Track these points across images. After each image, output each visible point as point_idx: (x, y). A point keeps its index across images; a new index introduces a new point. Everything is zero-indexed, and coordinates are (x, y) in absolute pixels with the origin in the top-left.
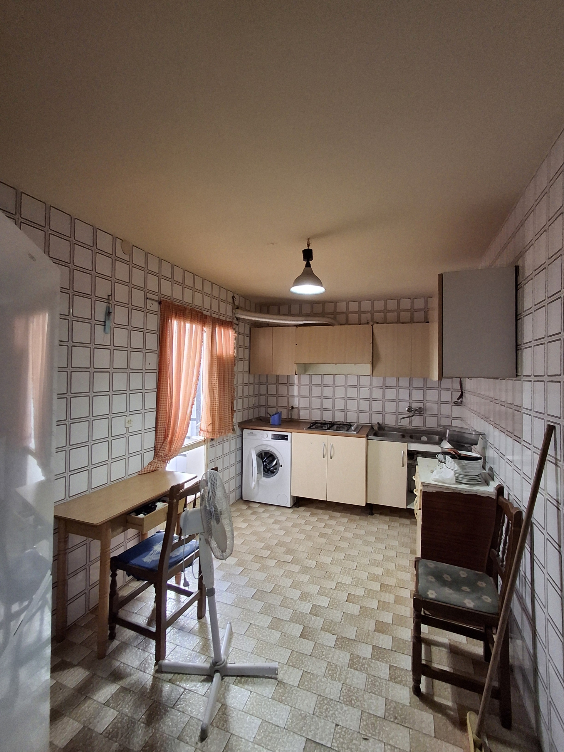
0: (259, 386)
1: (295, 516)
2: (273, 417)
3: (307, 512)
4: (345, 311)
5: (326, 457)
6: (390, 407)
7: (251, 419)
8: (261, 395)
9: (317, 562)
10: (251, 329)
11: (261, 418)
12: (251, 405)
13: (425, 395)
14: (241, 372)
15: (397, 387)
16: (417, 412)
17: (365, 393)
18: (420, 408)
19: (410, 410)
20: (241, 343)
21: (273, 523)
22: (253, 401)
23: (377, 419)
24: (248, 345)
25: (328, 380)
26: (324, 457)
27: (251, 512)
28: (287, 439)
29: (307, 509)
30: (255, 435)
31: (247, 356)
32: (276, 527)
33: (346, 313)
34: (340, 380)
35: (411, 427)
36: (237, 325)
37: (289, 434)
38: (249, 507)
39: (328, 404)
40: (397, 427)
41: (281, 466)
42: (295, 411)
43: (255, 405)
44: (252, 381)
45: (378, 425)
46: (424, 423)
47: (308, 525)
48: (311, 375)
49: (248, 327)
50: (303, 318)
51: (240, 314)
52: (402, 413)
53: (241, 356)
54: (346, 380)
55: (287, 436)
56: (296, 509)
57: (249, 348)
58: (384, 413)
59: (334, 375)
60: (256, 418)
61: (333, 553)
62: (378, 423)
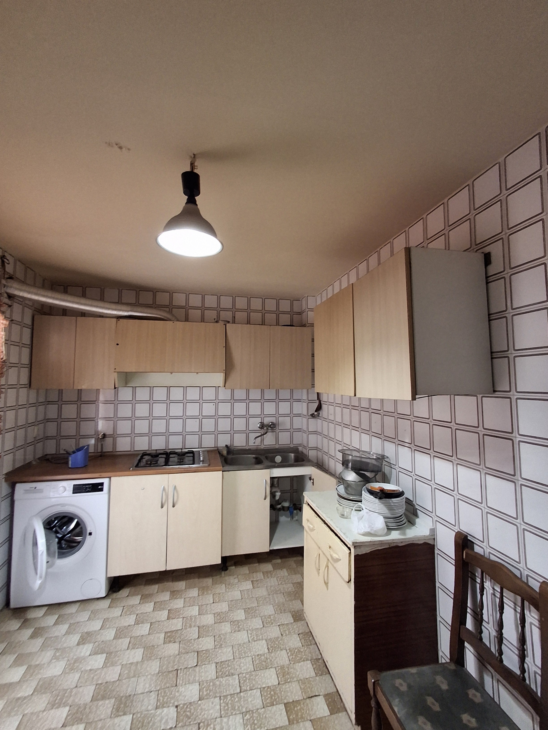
0: (45, 408)
1: (117, 612)
2: (73, 455)
3: (134, 597)
4: (185, 305)
5: (165, 507)
6: (240, 424)
7: (30, 463)
8: (48, 420)
9: (177, 707)
10: (36, 317)
11: (48, 457)
12: (30, 440)
13: (277, 408)
14: (12, 387)
15: (248, 400)
16: (269, 428)
17: (209, 409)
18: (273, 424)
19: (262, 426)
20: (15, 338)
21: (78, 644)
22: (34, 432)
23: (223, 441)
24: (29, 342)
25: (160, 394)
26: (162, 507)
27: (29, 632)
28: (101, 490)
29: (133, 589)
30: (41, 491)
31: (25, 360)
32: (86, 649)
33: (186, 308)
34: (177, 394)
35: (262, 447)
36: (10, 306)
37: (106, 481)
38: (26, 623)
39: (159, 426)
40: (248, 448)
41: (90, 534)
42: (109, 441)
43: (37, 439)
44: (32, 400)
45: (226, 448)
46: (277, 439)
47: (143, 623)
48: (134, 388)
49: (28, 313)
50: (129, 308)
51: (16, 289)
52: (254, 431)
53: (14, 359)
54: (185, 394)
55: (102, 484)
56: (115, 595)
57: (30, 346)
58: (232, 432)
59: (169, 388)
60: (39, 459)
61: (197, 669)
62: (226, 446)
